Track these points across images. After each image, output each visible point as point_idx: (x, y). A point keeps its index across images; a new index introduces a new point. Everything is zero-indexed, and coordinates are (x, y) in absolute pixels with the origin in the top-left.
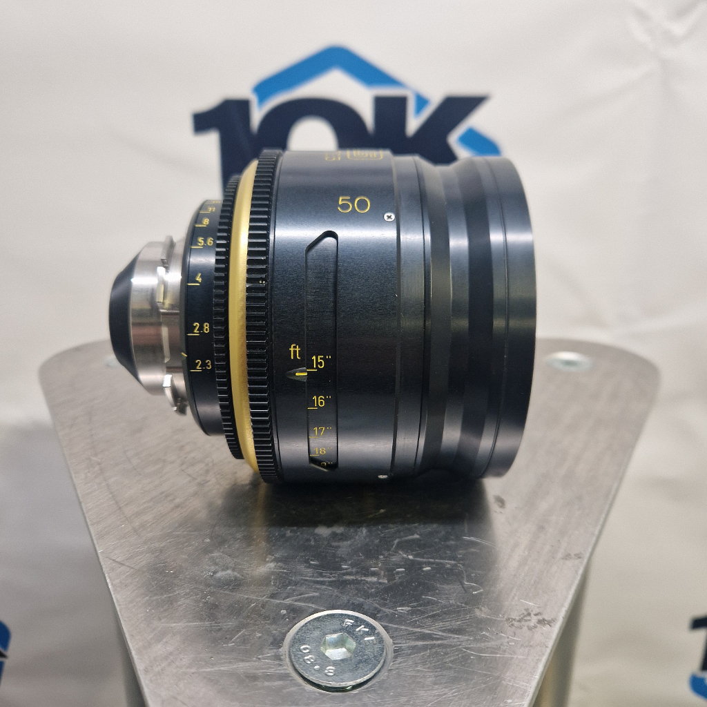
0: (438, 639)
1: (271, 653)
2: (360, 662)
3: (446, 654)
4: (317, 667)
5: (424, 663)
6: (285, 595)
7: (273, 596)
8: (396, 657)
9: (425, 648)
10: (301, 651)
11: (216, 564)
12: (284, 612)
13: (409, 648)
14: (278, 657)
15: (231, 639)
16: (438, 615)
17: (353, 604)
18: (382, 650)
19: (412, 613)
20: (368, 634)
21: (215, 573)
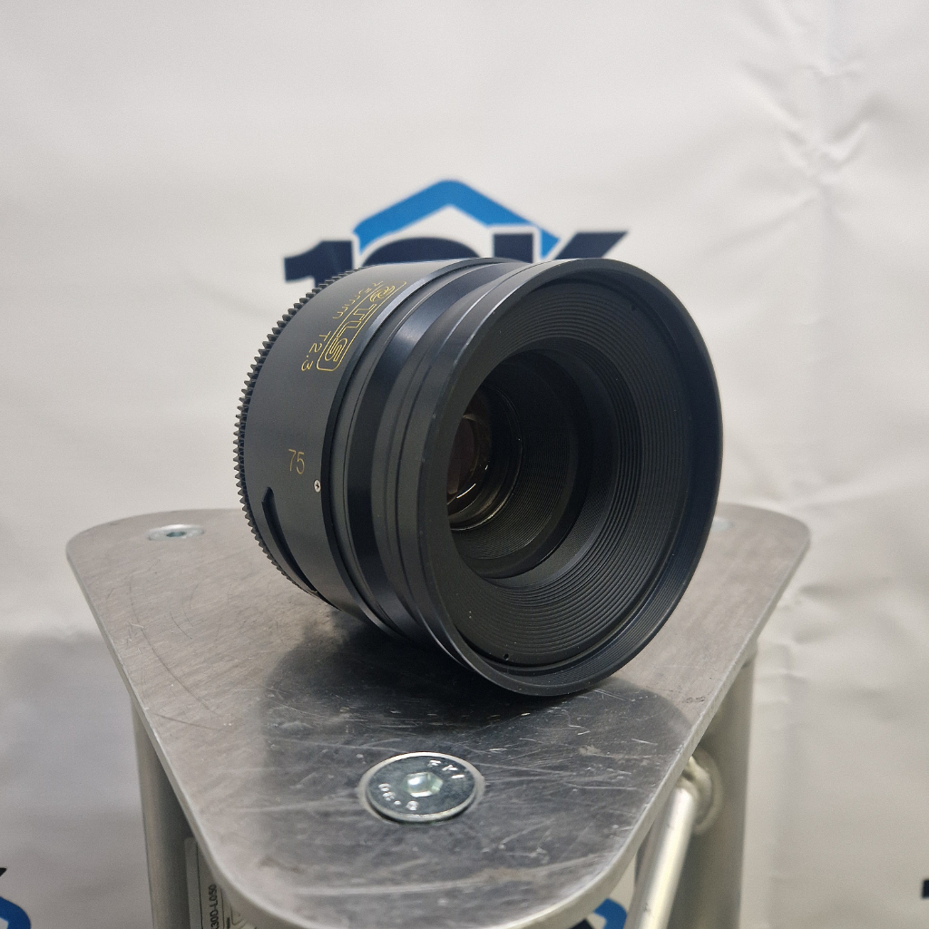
0: (536, 775)
1: (344, 792)
2: (447, 797)
3: (544, 788)
4: (397, 803)
5: (518, 797)
6: (361, 741)
7: (348, 743)
8: (487, 792)
9: (521, 783)
10: (379, 789)
11: (280, 716)
12: (361, 756)
13: (503, 783)
14: (354, 796)
15: (299, 781)
16: (537, 754)
17: (440, 747)
18: (472, 786)
19: (507, 753)
20: (456, 773)
21: (280, 724)
